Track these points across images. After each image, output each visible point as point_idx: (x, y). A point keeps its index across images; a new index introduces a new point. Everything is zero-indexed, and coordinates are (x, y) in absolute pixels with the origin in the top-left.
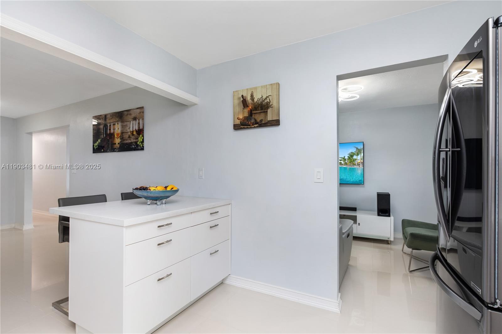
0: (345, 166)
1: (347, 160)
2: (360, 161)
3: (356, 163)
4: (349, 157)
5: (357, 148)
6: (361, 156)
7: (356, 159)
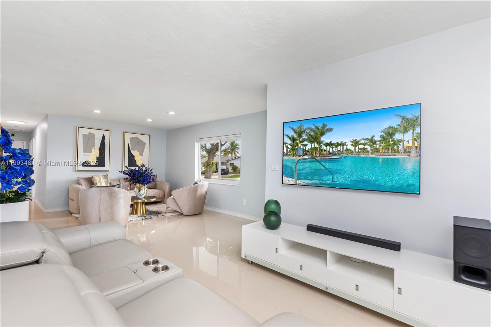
0: (373, 156)
1: (377, 143)
2: (410, 144)
3: (400, 148)
4: (383, 137)
5: (403, 118)
6: (413, 133)
7: (399, 141)
